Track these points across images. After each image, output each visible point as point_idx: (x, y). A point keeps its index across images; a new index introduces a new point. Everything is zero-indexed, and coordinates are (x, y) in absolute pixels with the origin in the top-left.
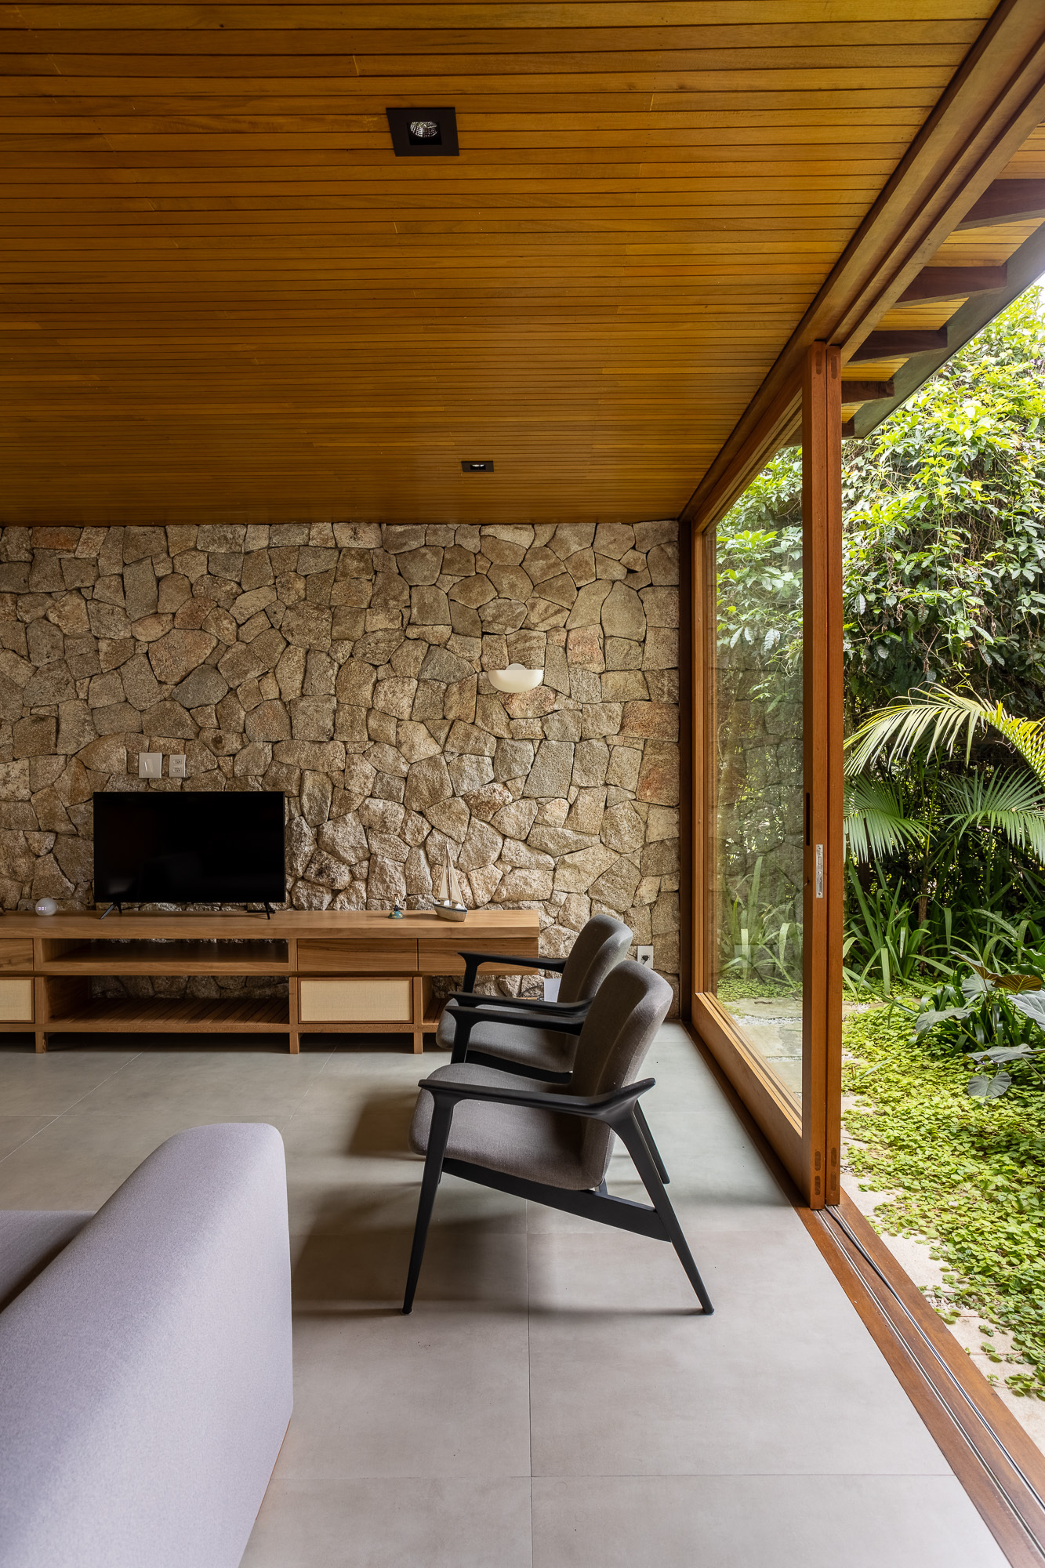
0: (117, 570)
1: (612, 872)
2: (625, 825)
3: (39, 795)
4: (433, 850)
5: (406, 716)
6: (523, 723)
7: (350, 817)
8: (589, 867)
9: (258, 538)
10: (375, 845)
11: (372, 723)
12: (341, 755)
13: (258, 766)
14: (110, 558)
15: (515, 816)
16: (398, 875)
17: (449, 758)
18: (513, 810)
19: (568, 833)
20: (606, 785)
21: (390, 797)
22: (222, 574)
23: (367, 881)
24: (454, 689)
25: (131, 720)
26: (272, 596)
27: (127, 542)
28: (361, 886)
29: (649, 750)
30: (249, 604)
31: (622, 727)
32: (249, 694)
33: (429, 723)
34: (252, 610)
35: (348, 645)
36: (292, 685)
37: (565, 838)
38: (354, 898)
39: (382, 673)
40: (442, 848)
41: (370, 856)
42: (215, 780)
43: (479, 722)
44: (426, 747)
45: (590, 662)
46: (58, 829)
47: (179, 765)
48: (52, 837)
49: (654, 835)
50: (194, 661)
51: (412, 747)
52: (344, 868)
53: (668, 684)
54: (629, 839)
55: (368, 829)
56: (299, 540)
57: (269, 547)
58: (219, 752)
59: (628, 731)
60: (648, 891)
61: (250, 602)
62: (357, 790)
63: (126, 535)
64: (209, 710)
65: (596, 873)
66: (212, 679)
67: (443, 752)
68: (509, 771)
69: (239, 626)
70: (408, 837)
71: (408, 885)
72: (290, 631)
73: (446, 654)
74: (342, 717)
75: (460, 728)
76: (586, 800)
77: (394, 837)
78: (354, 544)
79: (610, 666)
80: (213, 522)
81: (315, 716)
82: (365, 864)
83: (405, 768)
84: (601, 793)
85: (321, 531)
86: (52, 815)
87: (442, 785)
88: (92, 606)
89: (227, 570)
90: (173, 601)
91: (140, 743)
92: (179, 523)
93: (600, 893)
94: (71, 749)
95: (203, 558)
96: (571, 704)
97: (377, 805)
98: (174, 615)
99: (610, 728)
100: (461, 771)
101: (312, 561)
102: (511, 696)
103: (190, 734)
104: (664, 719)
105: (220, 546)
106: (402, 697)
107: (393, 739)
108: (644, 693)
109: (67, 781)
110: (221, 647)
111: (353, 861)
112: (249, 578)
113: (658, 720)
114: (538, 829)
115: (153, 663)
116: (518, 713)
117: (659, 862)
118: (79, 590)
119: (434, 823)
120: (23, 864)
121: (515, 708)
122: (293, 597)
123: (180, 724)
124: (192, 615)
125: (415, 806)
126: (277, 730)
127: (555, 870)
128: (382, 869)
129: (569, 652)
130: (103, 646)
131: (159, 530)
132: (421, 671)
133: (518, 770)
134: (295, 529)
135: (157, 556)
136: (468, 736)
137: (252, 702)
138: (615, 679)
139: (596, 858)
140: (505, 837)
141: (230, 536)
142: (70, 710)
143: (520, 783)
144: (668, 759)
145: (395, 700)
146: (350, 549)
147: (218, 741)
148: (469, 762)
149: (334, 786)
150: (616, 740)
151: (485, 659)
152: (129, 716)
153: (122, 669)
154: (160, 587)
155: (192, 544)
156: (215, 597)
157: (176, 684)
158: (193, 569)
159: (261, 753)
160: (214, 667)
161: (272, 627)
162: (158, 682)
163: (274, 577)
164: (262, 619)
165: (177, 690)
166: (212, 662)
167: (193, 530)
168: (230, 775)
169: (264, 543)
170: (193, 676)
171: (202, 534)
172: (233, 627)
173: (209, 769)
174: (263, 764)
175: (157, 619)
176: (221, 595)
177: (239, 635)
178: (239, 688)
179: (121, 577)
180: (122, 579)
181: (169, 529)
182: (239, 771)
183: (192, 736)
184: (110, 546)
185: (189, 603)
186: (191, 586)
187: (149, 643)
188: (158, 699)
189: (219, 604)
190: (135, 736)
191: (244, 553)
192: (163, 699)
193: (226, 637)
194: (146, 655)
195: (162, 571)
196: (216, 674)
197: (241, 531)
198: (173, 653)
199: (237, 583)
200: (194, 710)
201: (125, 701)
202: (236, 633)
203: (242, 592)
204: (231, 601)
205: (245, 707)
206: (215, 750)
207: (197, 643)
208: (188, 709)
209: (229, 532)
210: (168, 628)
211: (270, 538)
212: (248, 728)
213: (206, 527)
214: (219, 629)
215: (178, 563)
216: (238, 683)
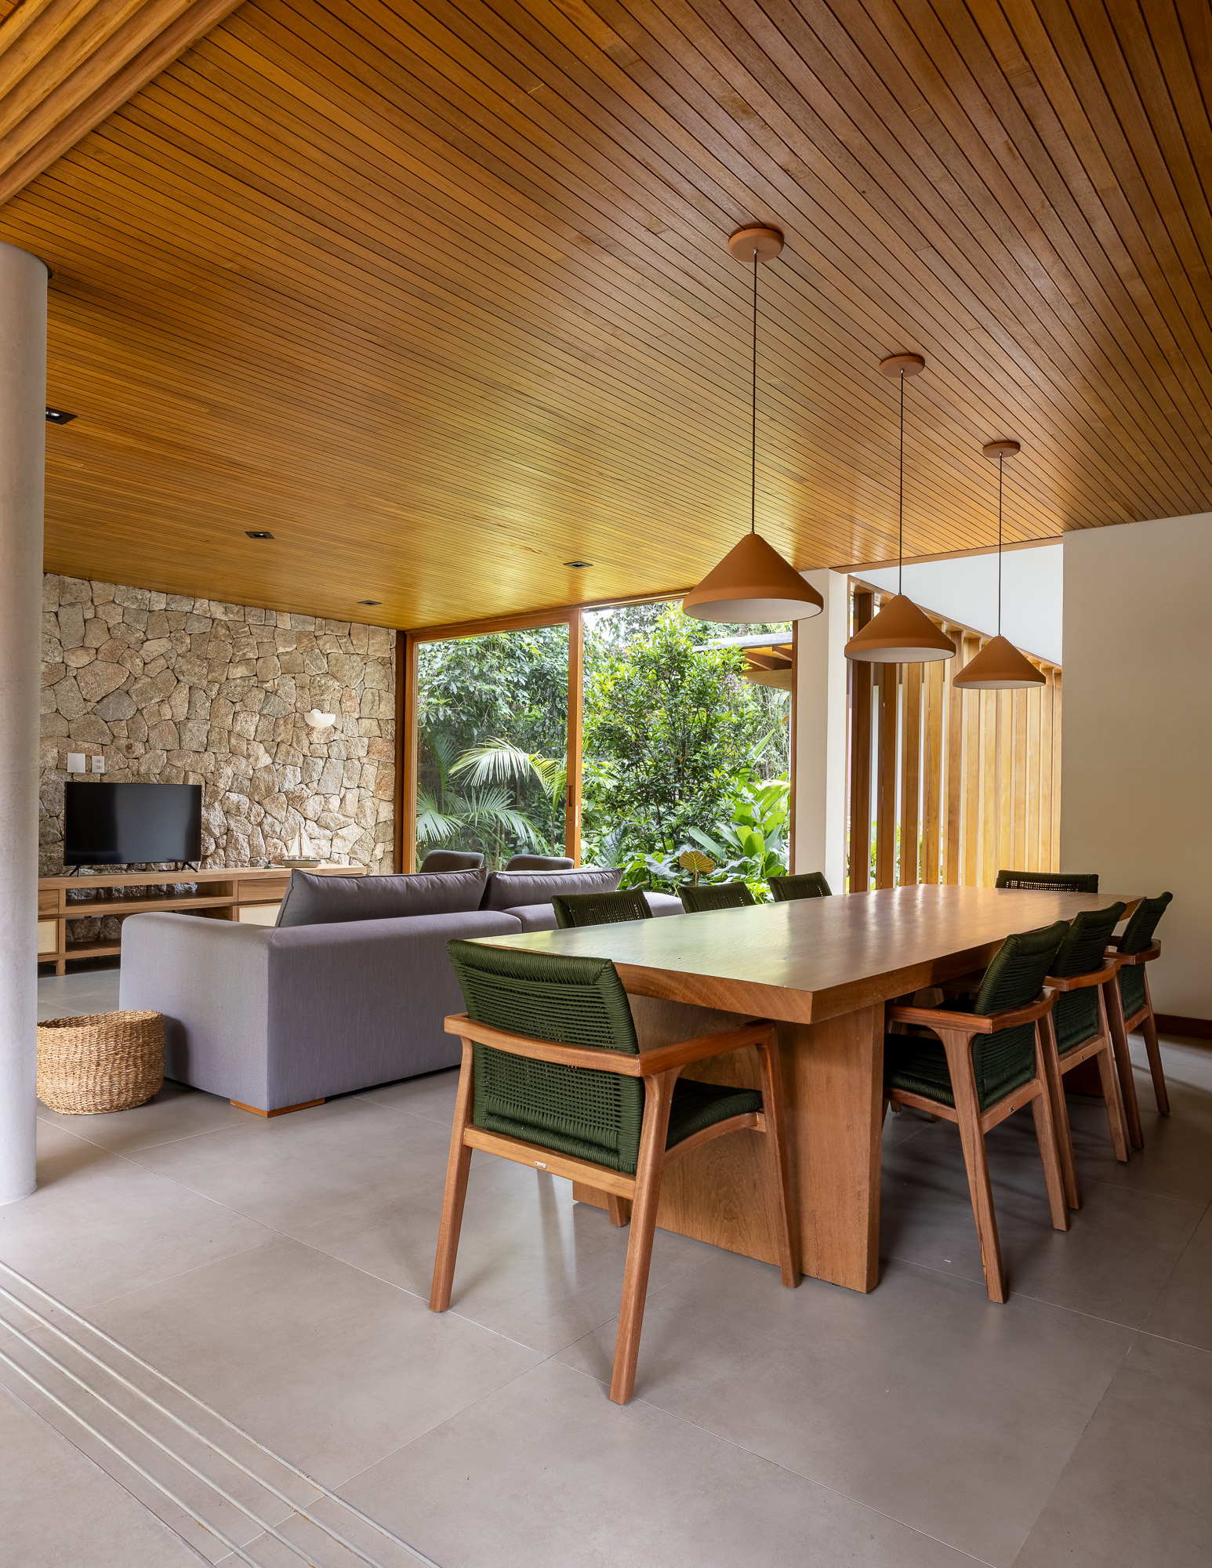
0: (55, 609)
1: (362, 841)
2: (368, 812)
4: (266, 828)
5: (252, 739)
6: (318, 746)
7: (216, 804)
8: (350, 837)
9: (159, 602)
10: (233, 824)
11: (233, 741)
12: (213, 762)
13: (157, 767)
14: (48, 599)
15: (313, 806)
16: (245, 845)
17: (277, 767)
18: (311, 801)
19: (340, 816)
20: (358, 787)
21: (241, 792)
22: (134, 624)
23: (224, 849)
24: (281, 722)
25: (62, 727)
26: (169, 646)
27: (63, 589)
28: (221, 852)
29: (381, 767)
30: (152, 649)
31: (368, 753)
32: (152, 714)
33: (265, 743)
34: (155, 654)
35: (218, 686)
36: (182, 711)
37: (339, 820)
38: (218, 861)
39: (238, 707)
40: (272, 826)
41: (228, 831)
42: (126, 776)
43: (295, 745)
44: (265, 760)
45: (354, 711)
47: (100, 765)
49: (381, 819)
50: (114, 686)
51: (257, 759)
52: (212, 840)
53: (391, 728)
54: (370, 821)
55: (227, 813)
56: (188, 608)
57: (166, 610)
58: (131, 756)
59: (371, 754)
60: (379, 852)
61: (155, 647)
62: (222, 786)
63: (62, 584)
64: (123, 723)
65: (354, 841)
66: (127, 701)
67: (273, 763)
68: (311, 776)
69: (145, 664)
70: (252, 818)
71: (251, 851)
72: (182, 673)
73: (277, 699)
74: (214, 736)
75: (284, 748)
76: (349, 796)
77: (243, 818)
78: (224, 618)
79: (363, 715)
80: (127, 584)
81: (196, 733)
82: (225, 837)
83: (251, 772)
84: (356, 791)
85: (202, 605)
87: (273, 784)
89: (138, 622)
90: (97, 638)
91: (69, 745)
92: (104, 581)
93: (356, 853)
95: (120, 610)
96: (343, 736)
97: (234, 797)
98: (97, 649)
99: (362, 753)
100: (284, 776)
101: (196, 625)
102: (313, 729)
103: (107, 740)
104: (388, 749)
105: (133, 603)
106: (249, 724)
107: (245, 753)
108: (378, 733)
110: (133, 678)
111: (218, 835)
112: (153, 630)
113: (386, 749)
114: (325, 814)
115: (82, 684)
116: (316, 741)
117: (384, 834)
119: (268, 809)
121: (315, 737)
122: (184, 649)
123: (102, 733)
124: (112, 652)
125: (257, 799)
126: (171, 742)
127: (332, 840)
128: (237, 840)
129: (343, 705)
130: (42, 667)
131: (87, 583)
132: (262, 709)
133: (315, 777)
134: (185, 601)
135: (85, 603)
136: (288, 753)
137: (155, 720)
138: (365, 723)
139: (353, 832)
140: (305, 819)
141: (140, 597)
143: (315, 783)
144: (390, 772)
145: (246, 727)
146: (221, 620)
147: (129, 747)
148: (290, 768)
149: (206, 783)
150: (365, 760)
151: (298, 705)
152: (59, 724)
153: (56, 687)
154: (87, 627)
155: (112, 598)
156: (128, 641)
157: (98, 702)
158: (115, 617)
159: (159, 757)
160: (127, 693)
161: (168, 668)
162: (84, 699)
163: (171, 632)
164: (162, 661)
165: (98, 707)
166: (125, 688)
167: (113, 588)
168: (135, 773)
169: (163, 606)
170: (111, 698)
171: (119, 592)
172: (141, 665)
173: (121, 767)
174: (160, 765)
175: (83, 651)
176: (133, 640)
177: (146, 671)
178: (145, 710)
179: (56, 614)
180: (57, 616)
181: (94, 583)
182: (143, 769)
183: (109, 743)
184: (48, 589)
185: (110, 642)
186: (109, 629)
187: (77, 668)
188: (83, 713)
189: (132, 646)
190: (65, 740)
191: (149, 611)
192: (88, 713)
193: (138, 671)
194: (75, 677)
195: (89, 615)
196: (127, 697)
197: (148, 595)
198: (98, 678)
199: (144, 633)
200: (111, 723)
201: (56, 712)
202: (144, 669)
203: (147, 640)
204: (139, 645)
205: (149, 724)
206: (126, 754)
207: (115, 673)
208: (106, 722)
209: (139, 594)
210: (93, 659)
211: (168, 604)
212: (150, 739)
213: (123, 587)
214: (133, 664)
215: (100, 610)
216: (144, 706)
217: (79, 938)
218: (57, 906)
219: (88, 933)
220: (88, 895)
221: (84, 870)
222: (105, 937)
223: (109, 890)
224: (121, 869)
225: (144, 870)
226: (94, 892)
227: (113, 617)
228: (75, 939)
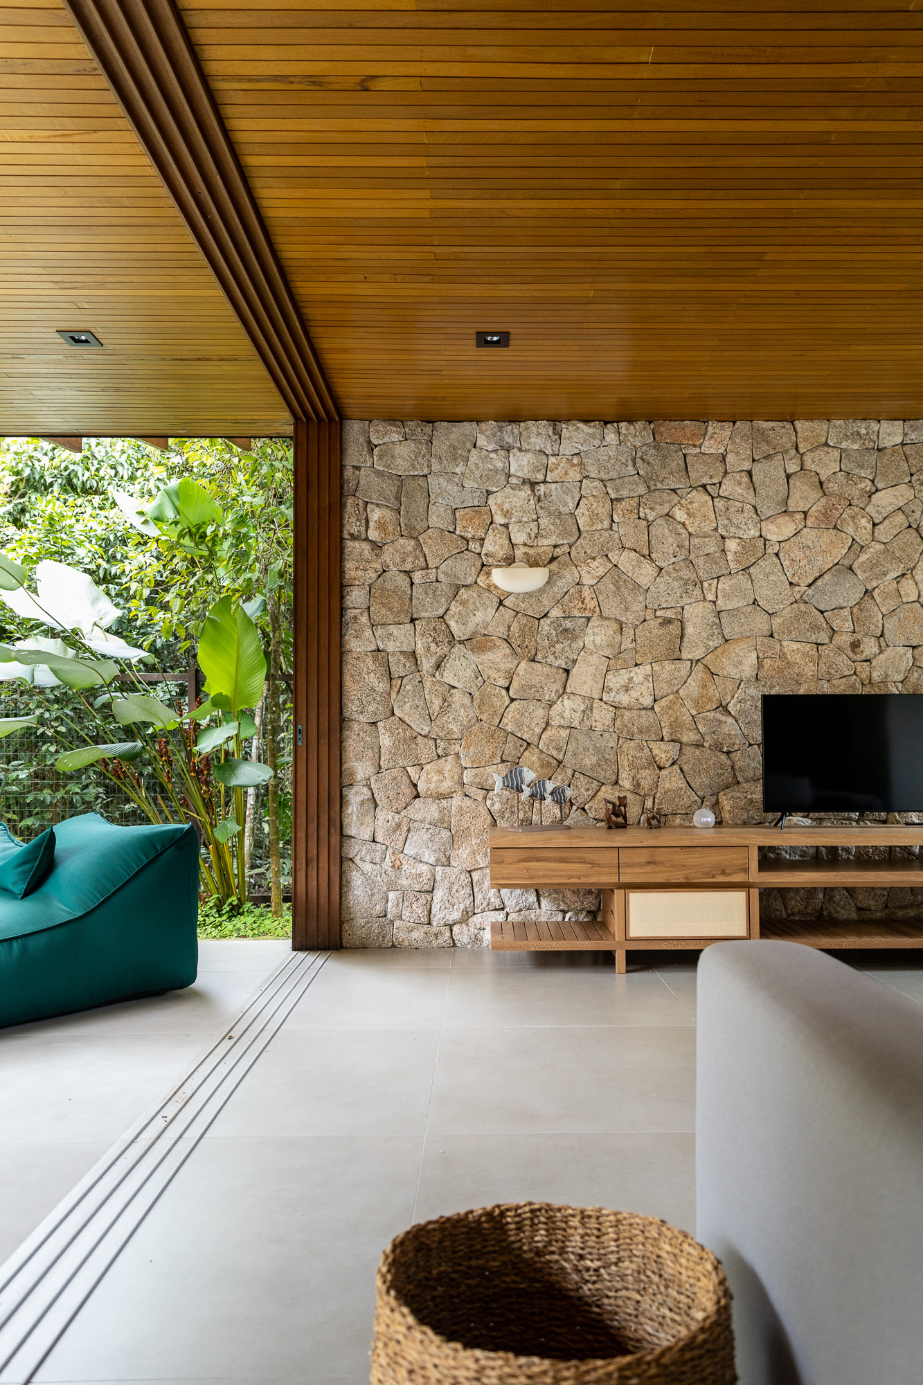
0: (747, 466)
3: (664, 702)
9: (892, 434)
13: (897, 672)
14: (738, 454)
22: (856, 471)
25: (760, 623)
26: (909, 494)
27: (756, 438)
30: (885, 502)
32: (887, 596)
34: (890, 509)
42: (852, 686)
46: (685, 739)
48: (678, 745)
50: (829, 561)
57: (903, 444)
58: (858, 657)
61: (886, 500)
63: (756, 431)
64: (846, 612)
66: (849, 580)
69: (874, 525)
80: (845, 417)
86: (676, 725)
88: (720, 504)
89: (861, 467)
90: (803, 496)
91: (772, 648)
92: (810, 417)
94: (698, 653)
95: (836, 454)
98: (804, 513)
103: (824, 638)
105: (854, 442)
109: (693, 687)
110: (856, 547)
112: (885, 475)
115: (786, 563)
118: (704, 486)
120: (646, 778)
123: (815, 627)
124: (826, 514)
126: (919, 634)
130: (732, 545)
131: (788, 425)
135: (786, 452)
137: (891, 604)
141: (863, 431)
142: (696, 615)
147: (855, 646)
152: (758, 620)
153: (752, 570)
154: (791, 484)
155: (823, 440)
156: (849, 495)
157: (809, 586)
158: (826, 466)
159: (901, 657)
160: (850, 568)
161: (910, 526)
162: (791, 583)
163: (912, 475)
164: (900, 518)
165: (810, 592)
166: (847, 562)
167: (825, 425)
168: (866, 682)
169: (899, 440)
170: (826, 577)
171: (834, 430)
172: (869, 526)
173: (846, 673)
174: (903, 669)
175: (787, 518)
176: (855, 492)
177: (876, 534)
178: (876, 590)
179: (750, 473)
180: (751, 476)
181: (798, 424)
182: (876, 676)
183: (826, 641)
184: (738, 441)
185: (823, 501)
186: (821, 483)
187: (779, 542)
188: (790, 601)
189: (855, 502)
190: (766, 640)
191: (879, 450)
192: (796, 602)
193: (863, 536)
194: (777, 555)
195: (793, 467)
196: (851, 575)
197: (875, 426)
198: (808, 552)
199: (873, 481)
200: (829, 613)
201: (754, 603)
202: (873, 532)
203: (877, 490)
204: (865, 499)
205: (884, 610)
206: (851, 655)
207: (832, 542)
208: (822, 612)
209: (862, 428)
210: (801, 527)
211: (905, 435)
212: (886, 632)
213: (839, 422)
214: (857, 528)
215: (808, 459)
216: (875, 584)
217: (793, 914)
218: (746, 870)
219: (806, 908)
220: (803, 853)
221: (797, 819)
222: (830, 915)
223: (833, 850)
224: (850, 819)
225: (884, 822)
226: (812, 851)
227: (827, 465)
228: (789, 915)
